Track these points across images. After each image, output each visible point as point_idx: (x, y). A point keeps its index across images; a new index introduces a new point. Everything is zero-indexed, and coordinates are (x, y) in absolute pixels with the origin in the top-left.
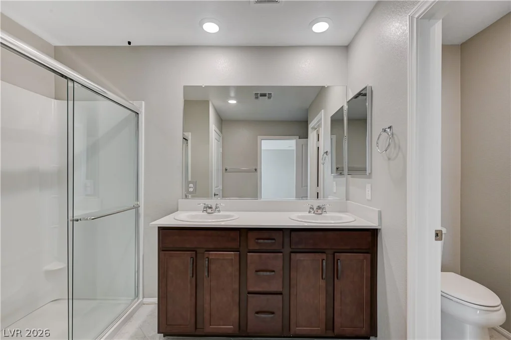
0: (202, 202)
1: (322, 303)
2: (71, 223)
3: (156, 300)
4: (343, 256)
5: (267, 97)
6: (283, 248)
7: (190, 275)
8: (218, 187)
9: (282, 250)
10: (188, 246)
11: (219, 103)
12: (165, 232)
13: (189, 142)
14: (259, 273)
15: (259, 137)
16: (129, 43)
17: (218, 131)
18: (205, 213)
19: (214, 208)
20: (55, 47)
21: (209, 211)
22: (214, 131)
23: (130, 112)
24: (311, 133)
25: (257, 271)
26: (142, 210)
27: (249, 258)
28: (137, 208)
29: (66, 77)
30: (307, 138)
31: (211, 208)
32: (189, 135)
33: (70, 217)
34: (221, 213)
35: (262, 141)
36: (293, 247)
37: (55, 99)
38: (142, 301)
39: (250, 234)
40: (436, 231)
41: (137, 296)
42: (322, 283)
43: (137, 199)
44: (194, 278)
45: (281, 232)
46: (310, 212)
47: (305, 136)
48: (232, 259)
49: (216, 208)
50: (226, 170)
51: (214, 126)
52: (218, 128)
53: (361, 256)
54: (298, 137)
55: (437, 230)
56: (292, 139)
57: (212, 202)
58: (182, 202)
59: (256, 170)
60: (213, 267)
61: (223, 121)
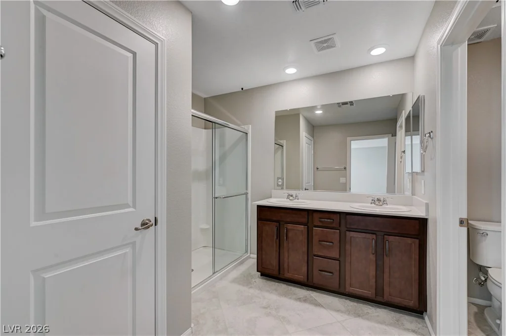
0: (286, 192)
1: (372, 272)
2: (214, 199)
3: (256, 256)
4: (391, 238)
5: (349, 105)
6: (340, 226)
7: (275, 237)
8: (309, 183)
9: (339, 228)
10: (275, 219)
11: (308, 114)
12: (261, 209)
13: (285, 147)
14: (321, 242)
15: (348, 138)
16: (242, 89)
17: (308, 136)
18: (288, 200)
19: (294, 196)
20: (205, 98)
21: (291, 198)
22: (304, 137)
23: (242, 133)
24: (399, 131)
25: (320, 241)
26: (249, 196)
27: (314, 231)
28: (246, 194)
29: (211, 122)
30: (396, 136)
31: (292, 196)
32: (284, 142)
33: (214, 196)
34: (299, 200)
35: (352, 142)
36: (348, 226)
37: (205, 129)
38: (249, 255)
39: (315, 215)
40: (460, 218)
41: (247, 252)
42: (373, 257)
43: (247, 189)
44: (278, 240)
45: (338, 215)
46: (371, 203)
47: (394, 134)
48: (302, 231)
49: (296, 196)
50: (317, 169)
51: (304, 133)
52: (309, 134)
53: (409, 240)
54: (391, 135)
55: (462, 219)
56: (383, 137)
57: (293, 192)
58: (274, 192)
59: (345, 168)
60: (290, 235)
61: (314, 128)
